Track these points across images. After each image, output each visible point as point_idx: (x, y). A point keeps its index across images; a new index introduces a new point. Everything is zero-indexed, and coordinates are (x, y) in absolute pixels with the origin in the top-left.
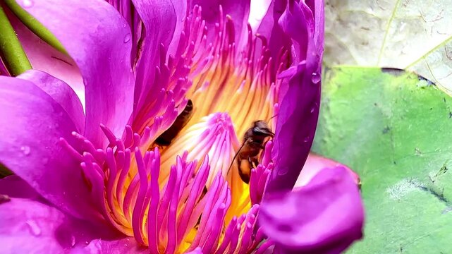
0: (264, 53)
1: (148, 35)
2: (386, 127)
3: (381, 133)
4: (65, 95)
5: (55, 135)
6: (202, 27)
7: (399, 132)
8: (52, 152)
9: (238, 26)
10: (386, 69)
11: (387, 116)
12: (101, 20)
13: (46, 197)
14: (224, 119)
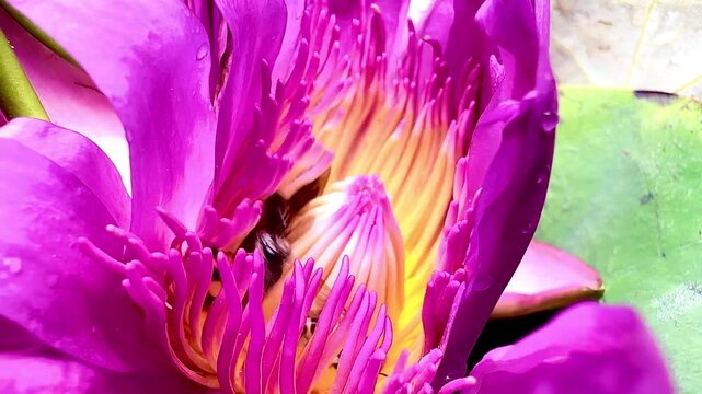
0: (437, 69)
1: (236, 46)
2: (646, 193)
3: (638, 203)
4: (83, 157)
5: (70, 231)
6: (330, 28)
7: (669, 203)
8: (66, 262)
9: (392, 23)
10: (641, 93)
11: (649, 175)
12: (154, 22)
13: (57, 345)
14: (371, 186)
